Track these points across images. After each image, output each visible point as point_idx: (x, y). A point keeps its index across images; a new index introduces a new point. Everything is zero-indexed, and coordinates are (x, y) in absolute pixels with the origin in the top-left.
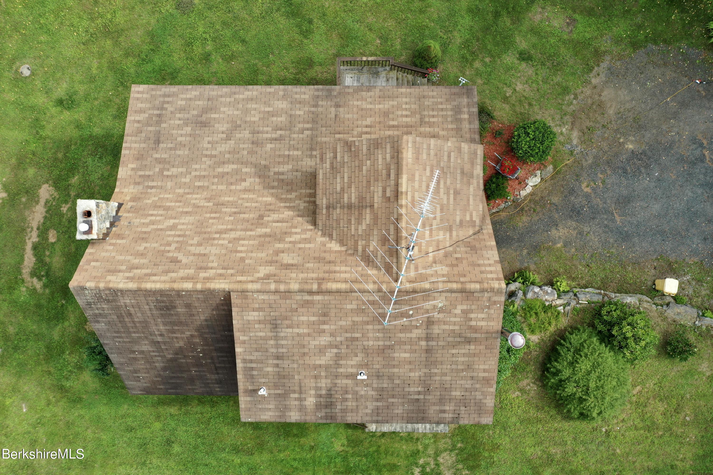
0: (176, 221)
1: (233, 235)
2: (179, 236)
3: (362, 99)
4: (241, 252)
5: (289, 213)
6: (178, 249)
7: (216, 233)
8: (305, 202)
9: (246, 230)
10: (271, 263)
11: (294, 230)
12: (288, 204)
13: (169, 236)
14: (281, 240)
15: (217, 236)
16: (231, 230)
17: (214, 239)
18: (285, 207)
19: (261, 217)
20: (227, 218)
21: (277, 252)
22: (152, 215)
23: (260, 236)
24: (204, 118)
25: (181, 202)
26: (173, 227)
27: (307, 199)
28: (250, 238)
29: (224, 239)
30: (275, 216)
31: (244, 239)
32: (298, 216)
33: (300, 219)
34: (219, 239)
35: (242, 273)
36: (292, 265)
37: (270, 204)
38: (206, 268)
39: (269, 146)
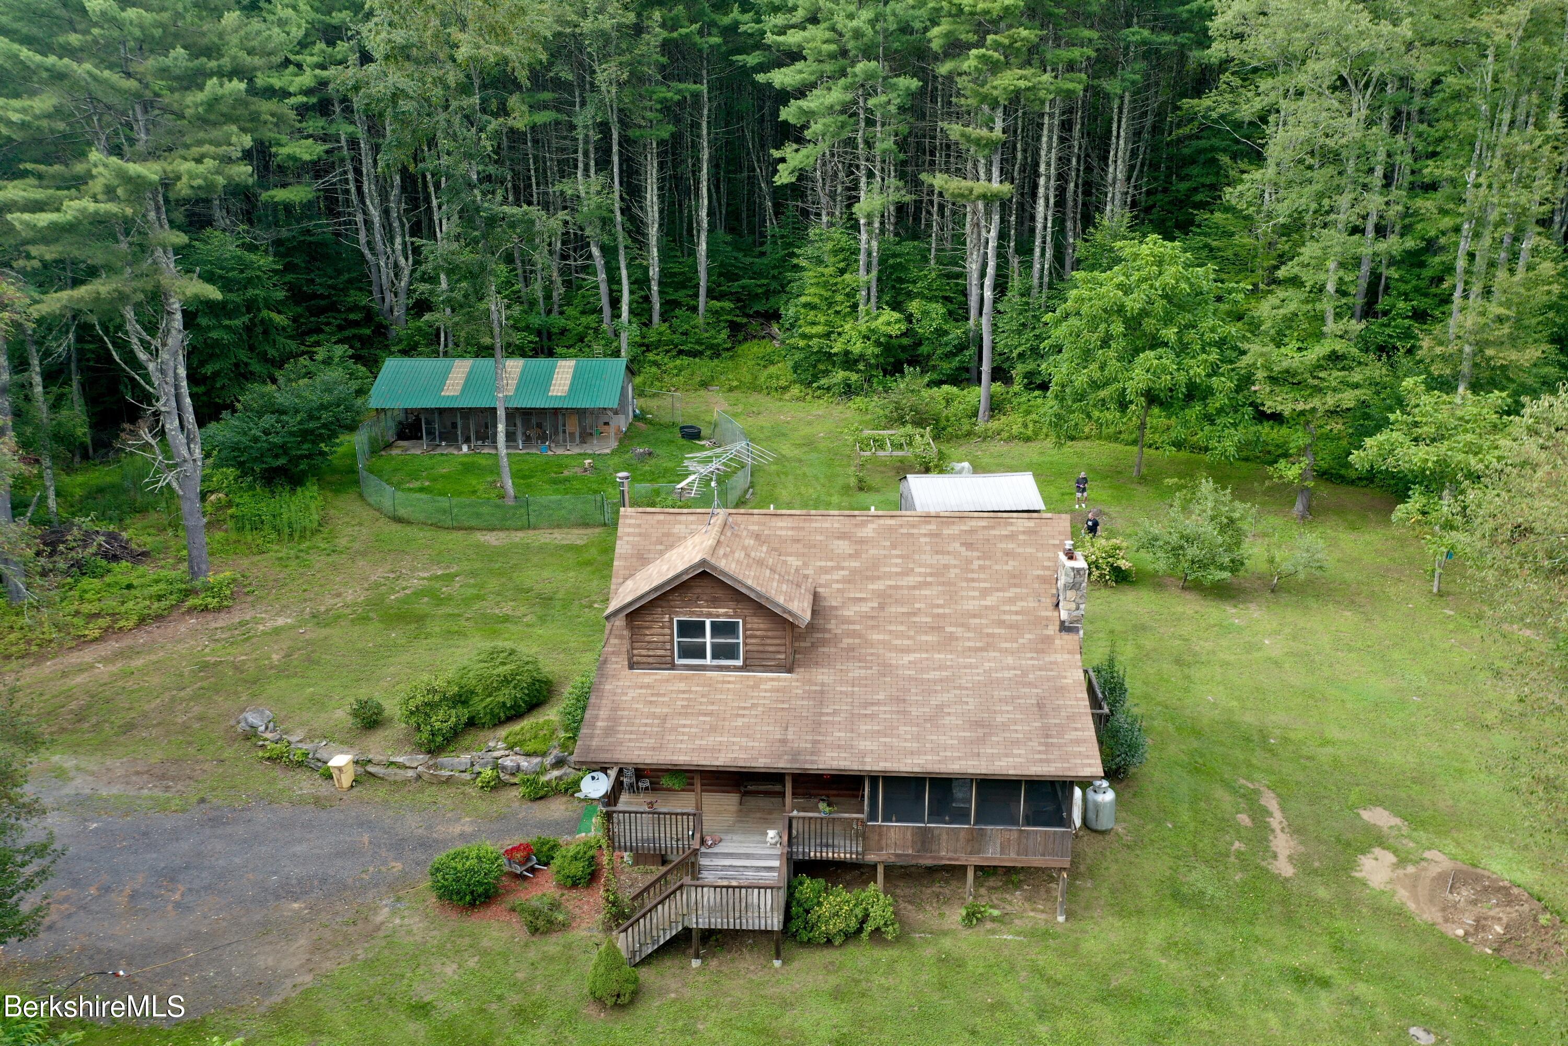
0: (983, 603)
1: (911, 580)
2: (973, 580)
3: (746, 749)
4: (898, 556)
5: (849, 612)
6: (969, 561)
7: (930, 584)
8: (829, 631)
9: (896, 587)
10: (862, 541)
11: (840, 586)
12: (851, 627)
13: (985, 581)
14: (854, 572)
15: (929, 579)
16: (914, 588)
17: (931, 575)
18: (854, 623)
19: (882, 607)
20: (923, 606)
21: (856, 555)
22: (1017, 613)
23: (879, 578)
24: (980, 732)
25: (988, 635)
26: (985, 593)
27: (827, 636)
28: (890, 576)
29: (920, 574)
30: (865, 608)
31: (897, 574)
32: (836, 608)
33: (834, 604)
34: (926, 575)
35: (891, 529)
36: (839, 538)
37: (873, 627)
38: (931, 535)
39: (881, 696)
